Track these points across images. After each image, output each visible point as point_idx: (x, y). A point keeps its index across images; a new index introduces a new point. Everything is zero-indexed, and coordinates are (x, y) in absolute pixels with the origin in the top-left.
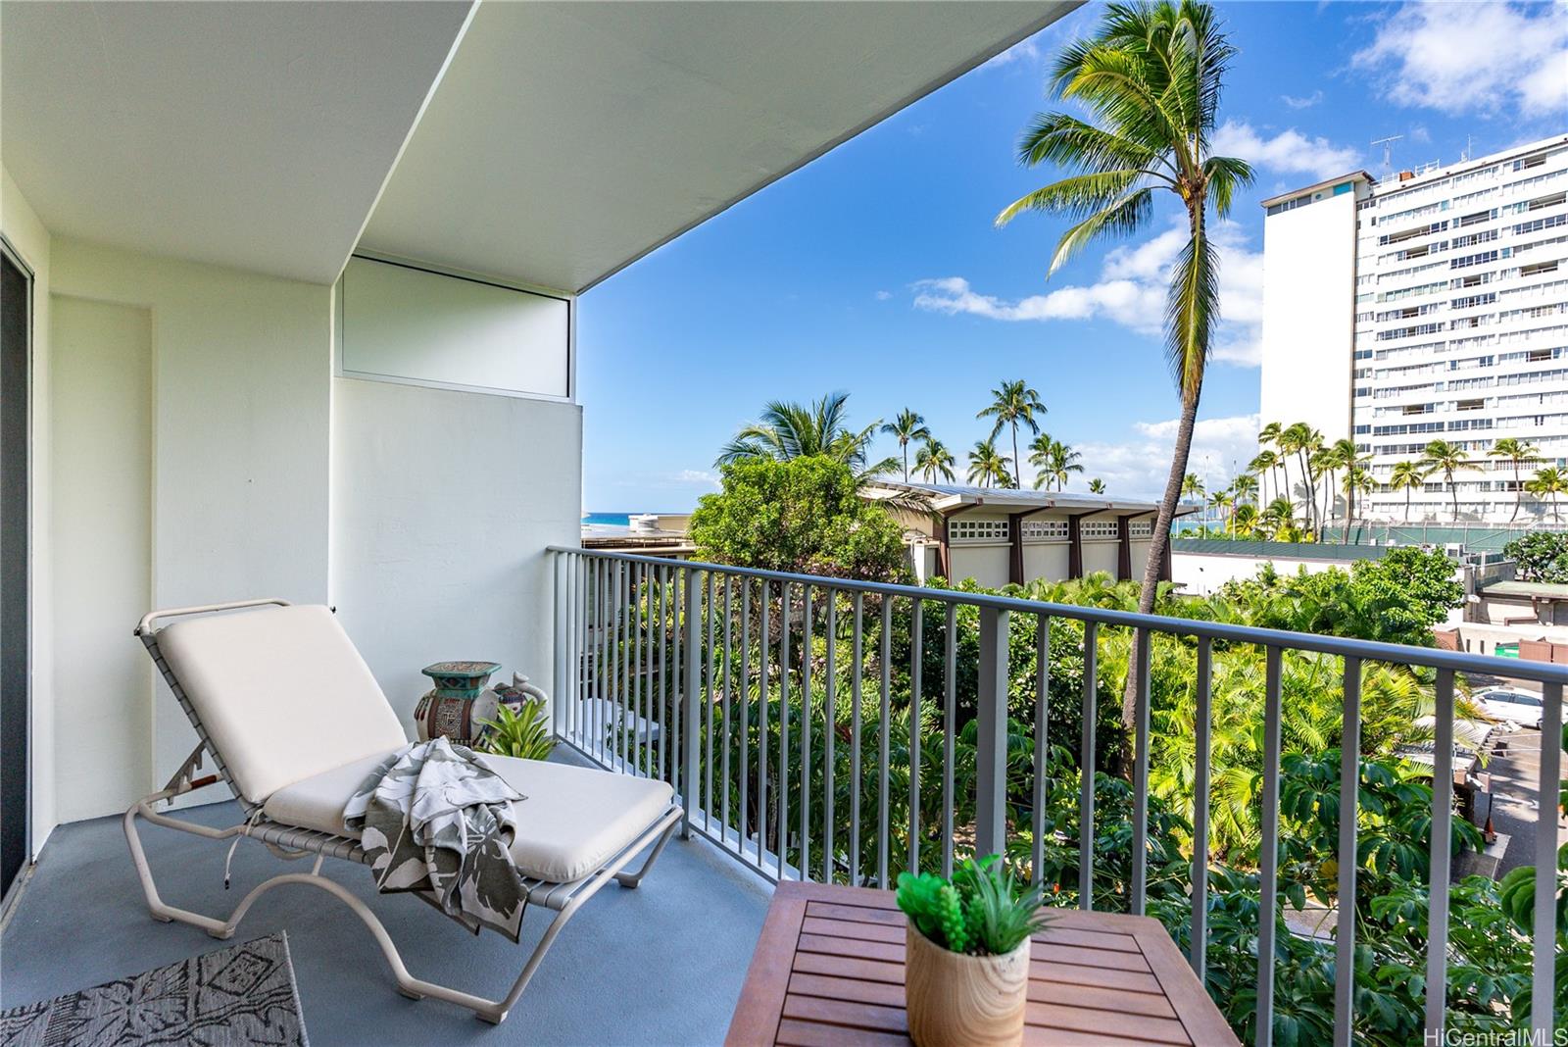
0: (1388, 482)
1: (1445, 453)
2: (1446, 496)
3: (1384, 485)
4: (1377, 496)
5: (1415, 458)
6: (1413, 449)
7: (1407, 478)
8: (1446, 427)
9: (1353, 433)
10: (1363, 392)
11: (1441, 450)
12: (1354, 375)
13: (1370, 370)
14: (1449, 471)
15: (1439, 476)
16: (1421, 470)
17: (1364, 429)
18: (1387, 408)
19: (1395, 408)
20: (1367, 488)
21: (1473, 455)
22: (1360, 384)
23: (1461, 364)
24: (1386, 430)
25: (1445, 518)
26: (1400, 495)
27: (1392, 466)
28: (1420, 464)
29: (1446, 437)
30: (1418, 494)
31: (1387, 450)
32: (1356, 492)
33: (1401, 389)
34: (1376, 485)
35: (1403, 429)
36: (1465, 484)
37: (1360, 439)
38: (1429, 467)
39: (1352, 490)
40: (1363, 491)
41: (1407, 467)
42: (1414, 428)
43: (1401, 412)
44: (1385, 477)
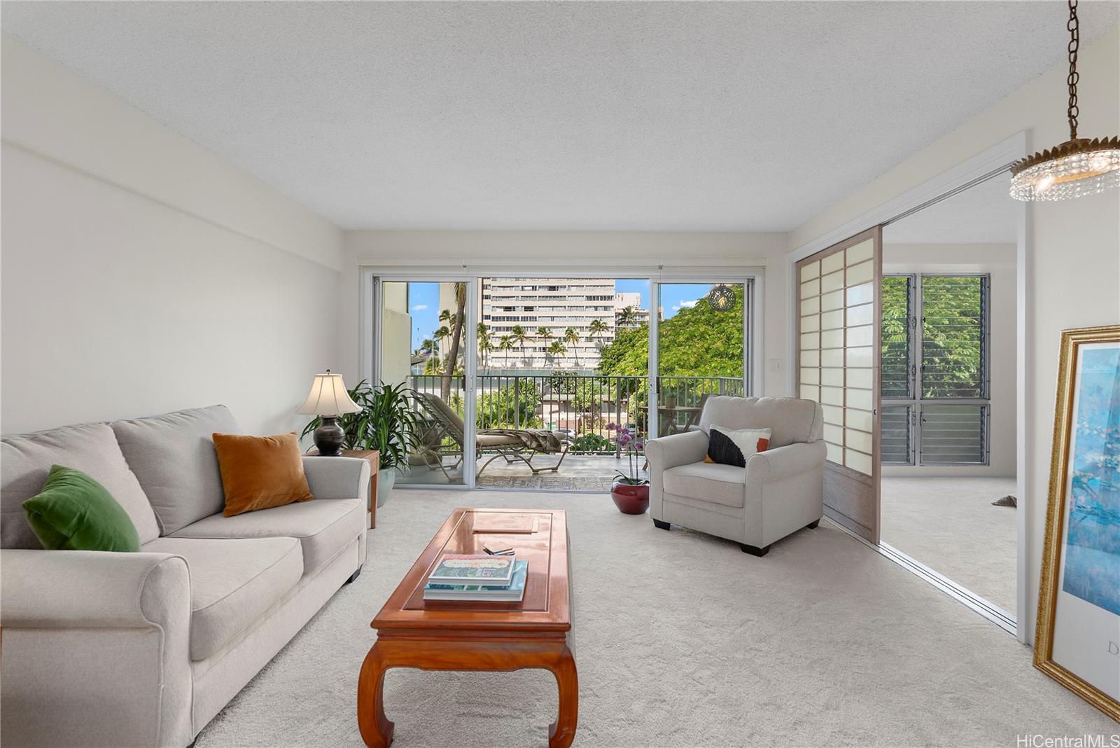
0: (498, 346)
1: (520, 333)
2: (520, 354)
3: (497, 348)
4: (494, 354)
5: (509, 334)
6: (508, 329)
7: (506, 344)
8: (520, 319)
9: (483, 319)
10: (487, 297)
11: (518, 330)
12: (484, 287)
13: (490, 285)
14: (522, 341)
15: (518, 344)
16: (511, 340)
17: (487, 317)
18: (497, 307)
19: (500, 307)
20: (490, 349)
21: (529, 334)
22: (486, 292)
23: (526, 288)
24: (496, 319)
25: (519, 365)
26: (503, 353)
27: (500, 337)
28: (511, 337)
29: (521, 324)
30: (511, 353)
31: (498, 329)
32: (484, 351)
33: (503, 297)
34: (493, 348)
35: (503, 318)
36: (527, 348)
37: (486, 322)
38: (514, 339)
39: (482, 350)
40: (488, 351)
41: (505, 338)
42: (509, 319)
43: (503, 310)
44: (497, 344)
